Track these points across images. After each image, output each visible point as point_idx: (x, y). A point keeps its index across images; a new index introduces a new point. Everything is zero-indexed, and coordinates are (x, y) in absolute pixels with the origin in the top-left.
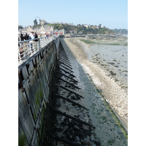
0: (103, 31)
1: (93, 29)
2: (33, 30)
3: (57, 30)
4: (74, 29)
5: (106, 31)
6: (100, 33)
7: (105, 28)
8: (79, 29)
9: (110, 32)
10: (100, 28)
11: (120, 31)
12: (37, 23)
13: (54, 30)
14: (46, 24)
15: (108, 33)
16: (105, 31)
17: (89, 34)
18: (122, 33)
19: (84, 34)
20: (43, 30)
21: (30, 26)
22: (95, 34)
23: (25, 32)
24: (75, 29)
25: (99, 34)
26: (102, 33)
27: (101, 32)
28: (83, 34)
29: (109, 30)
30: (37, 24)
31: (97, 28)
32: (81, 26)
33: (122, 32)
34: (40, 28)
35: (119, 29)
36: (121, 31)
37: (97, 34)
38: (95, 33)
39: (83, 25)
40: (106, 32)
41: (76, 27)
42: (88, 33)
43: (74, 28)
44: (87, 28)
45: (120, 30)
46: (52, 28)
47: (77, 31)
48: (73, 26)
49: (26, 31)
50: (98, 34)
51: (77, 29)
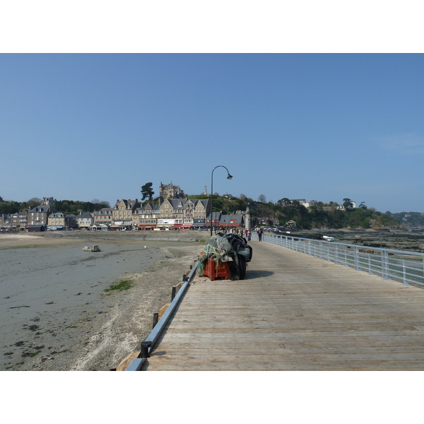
0: (363, 220)
1: (329, 214)
2: (133, 212)
3: (218, 214)
4: (270, 213)
5: (372, 218)
6: (353, 225)
7: (364, 208)
8: (283, 212)
9: (387, 221)
10: (348, 210)
11: (404, 219)
12: (153, 193)
13: (207, 215)
14: (180, 195)
15: (379, 226)
16: (368, 218)
17: (317, 227)
18: (411, 224)
19: (302, 227)
20: (167, 216)
21: (125, 201)
22: (336, 228)
23: (105, 220)
24: (273, 212)
25: (349, 227)
26: (358, 225)
27: (353, 221)
28: (298, 228)
29: (379, 214)
30: (151, 196)
31: (339, 211)
32: (290, 203)
33: (410, 220)
34: (157, 209)
35: (399, 212)
36: (407, 218)
37: (341, 227)
38: (336, 225)
39: (296, 202)
40: (372, 221)
41: (276, 208)
42: (313, 224)
43: (270, 211)
44: (310, 211)
45: (403, 214)
46: (200, 205)
47: (280, 218)
48: (267, 205)
49: (108, 217)
50: (346, 227)
51: (278, 213)
